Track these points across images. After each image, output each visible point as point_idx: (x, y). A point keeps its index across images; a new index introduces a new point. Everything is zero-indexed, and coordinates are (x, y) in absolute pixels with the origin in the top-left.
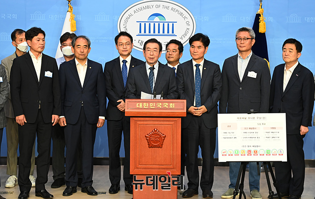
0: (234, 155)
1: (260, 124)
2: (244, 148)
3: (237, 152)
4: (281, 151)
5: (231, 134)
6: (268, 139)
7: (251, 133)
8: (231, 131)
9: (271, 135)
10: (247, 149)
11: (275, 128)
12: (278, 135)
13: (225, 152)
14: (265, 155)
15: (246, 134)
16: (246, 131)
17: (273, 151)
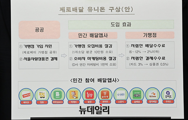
0: (50, 101)
1: (118, 25)
2: (77, 85)
3: (57, 94)
4: (168, 93)
5: (45, 49)
6: (137, 62)
7: (94, 46)
8: (44, 42)
9: (144, 52)
10: (83, 86)
11: (155, 35)
12: (162, 52)
13: (28, 95)
14: (129, 101)
15: (82, 49)
16: (81, 41)
17: (149, 93)
